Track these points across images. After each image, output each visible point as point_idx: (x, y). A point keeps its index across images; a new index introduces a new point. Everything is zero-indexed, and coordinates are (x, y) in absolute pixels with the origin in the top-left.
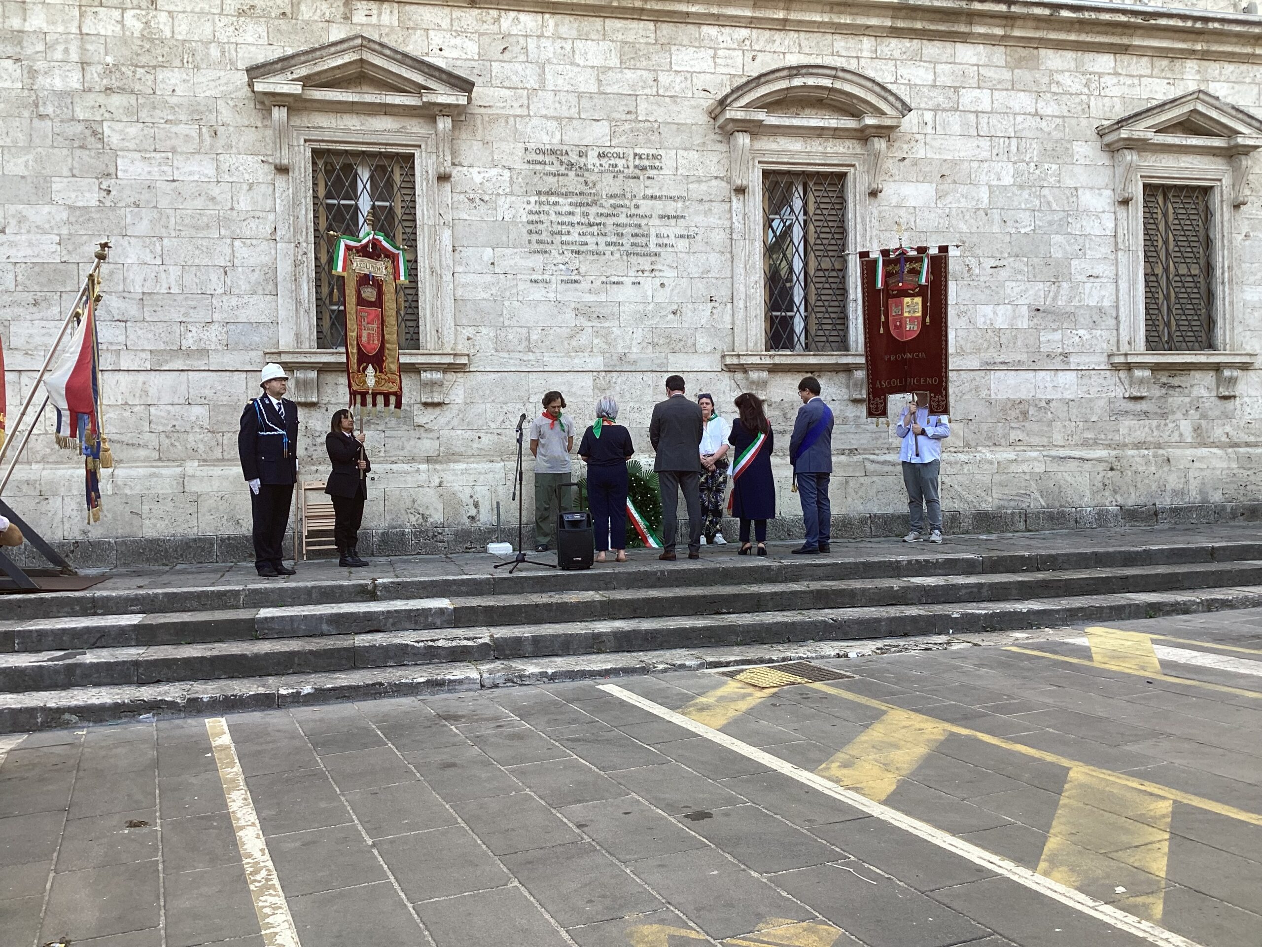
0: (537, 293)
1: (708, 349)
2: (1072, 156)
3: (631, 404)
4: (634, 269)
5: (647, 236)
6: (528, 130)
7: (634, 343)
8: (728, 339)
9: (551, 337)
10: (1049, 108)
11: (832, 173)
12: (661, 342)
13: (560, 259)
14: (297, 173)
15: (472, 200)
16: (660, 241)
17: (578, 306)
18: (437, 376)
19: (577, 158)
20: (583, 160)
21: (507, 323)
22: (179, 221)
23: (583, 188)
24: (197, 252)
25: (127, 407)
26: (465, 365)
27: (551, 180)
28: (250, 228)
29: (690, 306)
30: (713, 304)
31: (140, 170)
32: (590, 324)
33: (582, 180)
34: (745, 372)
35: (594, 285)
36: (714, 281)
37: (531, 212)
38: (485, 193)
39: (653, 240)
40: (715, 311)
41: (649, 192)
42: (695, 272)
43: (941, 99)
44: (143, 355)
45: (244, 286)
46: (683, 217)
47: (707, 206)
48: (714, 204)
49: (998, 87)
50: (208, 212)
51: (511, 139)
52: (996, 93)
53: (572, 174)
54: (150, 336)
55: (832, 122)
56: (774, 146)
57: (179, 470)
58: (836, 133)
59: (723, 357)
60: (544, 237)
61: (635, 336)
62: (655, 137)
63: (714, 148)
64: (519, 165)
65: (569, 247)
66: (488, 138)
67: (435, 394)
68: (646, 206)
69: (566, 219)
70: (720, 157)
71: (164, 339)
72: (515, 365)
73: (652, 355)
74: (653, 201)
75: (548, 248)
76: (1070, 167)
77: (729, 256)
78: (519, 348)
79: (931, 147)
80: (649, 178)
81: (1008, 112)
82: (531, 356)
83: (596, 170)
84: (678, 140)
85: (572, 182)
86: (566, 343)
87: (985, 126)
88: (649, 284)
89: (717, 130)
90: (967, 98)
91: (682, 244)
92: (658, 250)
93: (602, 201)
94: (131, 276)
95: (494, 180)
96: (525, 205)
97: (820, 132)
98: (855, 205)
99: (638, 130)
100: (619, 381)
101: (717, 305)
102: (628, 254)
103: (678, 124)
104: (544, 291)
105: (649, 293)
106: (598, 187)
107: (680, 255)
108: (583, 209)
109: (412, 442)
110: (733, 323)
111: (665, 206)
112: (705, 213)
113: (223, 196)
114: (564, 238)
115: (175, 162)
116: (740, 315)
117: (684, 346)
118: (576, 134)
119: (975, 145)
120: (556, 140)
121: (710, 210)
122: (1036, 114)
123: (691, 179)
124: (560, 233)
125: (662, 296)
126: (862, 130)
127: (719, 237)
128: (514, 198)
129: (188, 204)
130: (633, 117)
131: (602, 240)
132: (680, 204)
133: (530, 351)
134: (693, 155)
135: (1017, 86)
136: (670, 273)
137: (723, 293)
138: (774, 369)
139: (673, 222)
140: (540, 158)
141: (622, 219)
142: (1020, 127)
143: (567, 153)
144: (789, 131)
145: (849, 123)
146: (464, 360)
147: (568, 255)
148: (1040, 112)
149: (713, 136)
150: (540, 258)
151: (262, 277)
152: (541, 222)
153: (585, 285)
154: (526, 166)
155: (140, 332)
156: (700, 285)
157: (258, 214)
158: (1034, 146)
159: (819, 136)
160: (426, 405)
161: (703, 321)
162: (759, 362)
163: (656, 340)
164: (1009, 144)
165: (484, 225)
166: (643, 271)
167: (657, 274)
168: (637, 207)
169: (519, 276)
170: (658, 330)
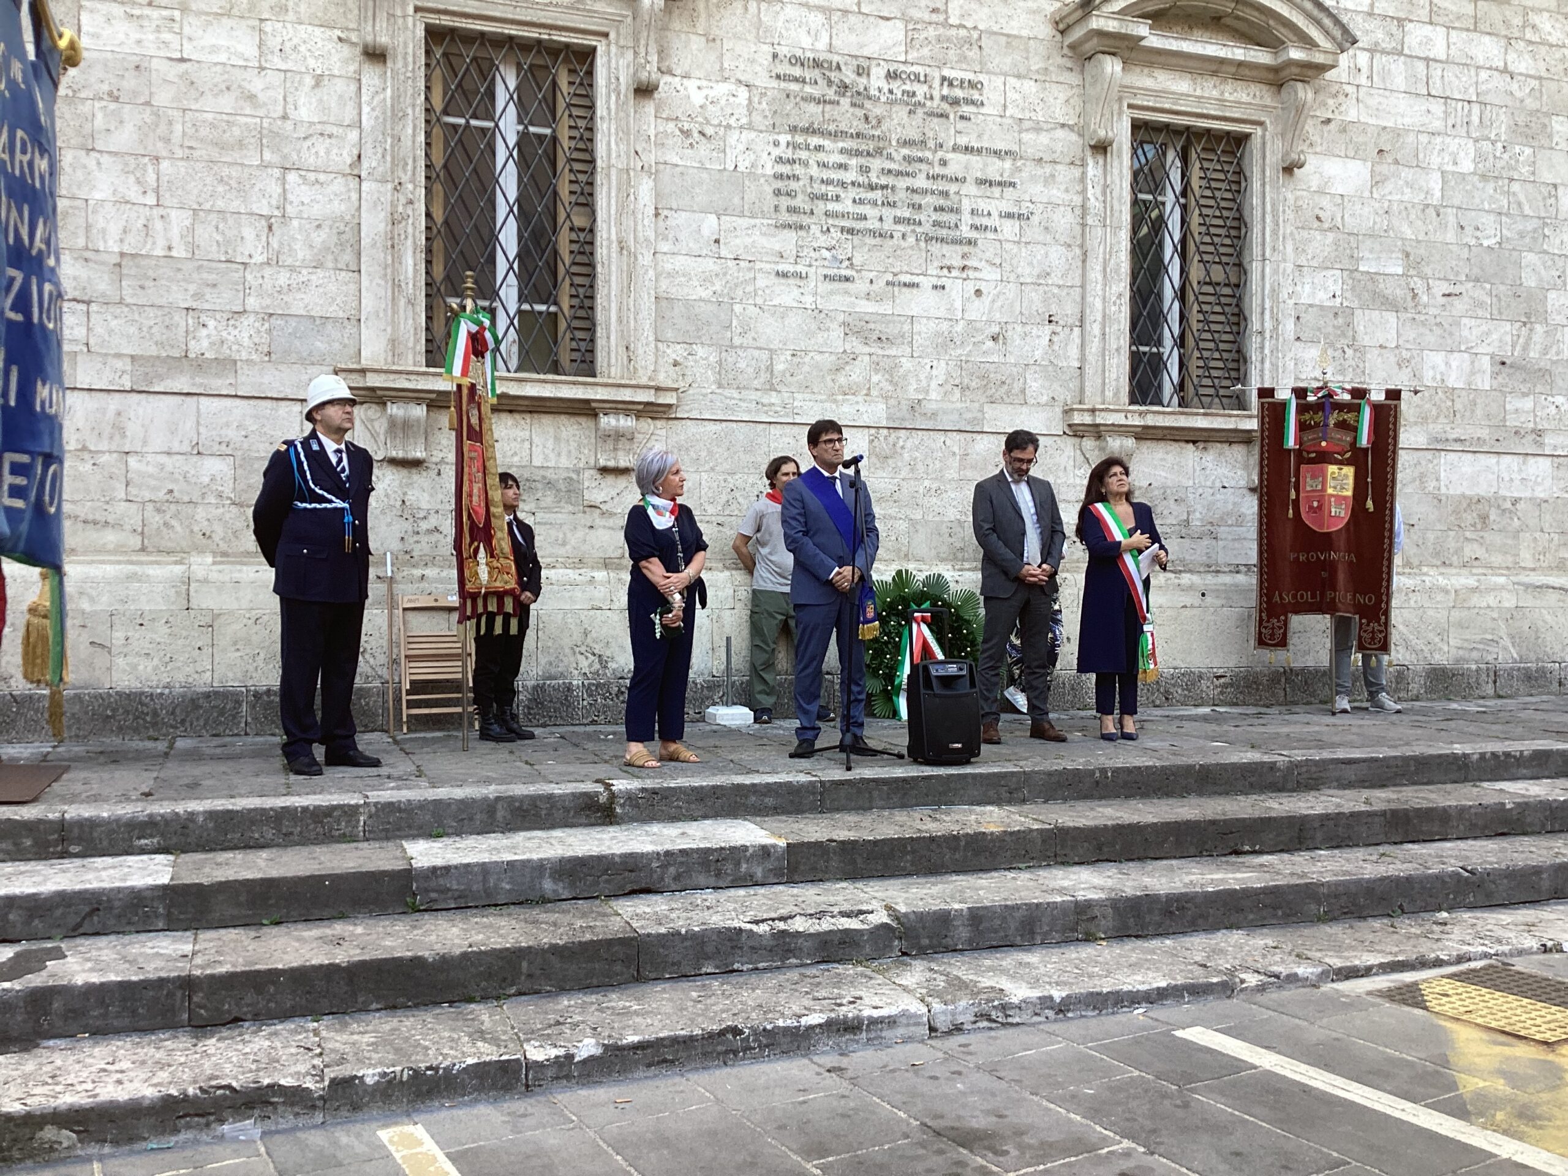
0: (786, 295)
1: (1044, 399)
2: (1550, 137)
3: (927, 483)
4: (936, 264)
5: (958, 211)
6: (780, 24)
7: (934, 384)
8: (1074, 385)
9: (806, 368)
10: (1522, 64)
11: (1228, 133)
12: (973, 384)
13: (823, 240)
14: (400, 64)
15: (687, 134)
16: (978, 221)
17: (850, 320)
18: (626, 423)
19: (853, 76)
20: (863, 80)
21: (737, 341)
22: (190, 131)
23: (862, 127)
24: (220, 189)
25: (86, 456)
26: (670, 406)
27: (813, 109)
28: (316, 153)
29: (1019, 328)
30: (1053, 327)
31: (121, 37)
32: (867, 350)
33: (860, 113)
34: (1099, 437)
35: (875, 287)
36: (1056, 290)
37: (780, 160)
38: (708, 122)
39: (967, 219)
40: (1055, 339)
41: (962, 141)
42: (1027, 273)
43: (1380, 35)
44: (119, 364)
45: (302, 253)
46: (1013, 185)
47: (1048, 169)
48: (1059, 167)
49: (1456, 25)
50: (243, 120)
51: (751, 37)
52: (1453, 33)
53: (845, 102)
54: (132, 330)
55: (1238, 52)
56: (1148, 83)
57: (178, 569)
58: (1240, 72)
59: (1068, 412)
60: (800, 201)
61: (934, 372)
62: (973, 54)
63: (1061, 79)
64: (763, 81)
65: (837, 222)
66: (715, 32)
67: (620, 454)
68: (957, 163)
69: (835, 175)
70: (1070, 93)
71: (158, 337)
72: (749, 411)
73: (959, 405)
74: (968, 157)
75: (806, 220)
76: (1548, 152)
77: (1078, 251)
78: (756, 383)
79: (1367, 107)
80: (962, 117)
81: (1468, 64)
82: (774, 398)
83: (883, 99)
84: (1008, 60)
85: (845, 115)
86: (828, 378)
87: (1438, 82)
88: (957, 288)
89: (1066, 51)
90: (1417, 36)
91: (1009, 229)
92: (974, 235)
93: (891, 150)
94: (101, 223)
95: (723, 102)
96: (771, 148)
97: (1215, 67)
98: (1263, 185)
99: (948, 40)
100: (909, 444)
101: (1059, 329)
102: (929, 239)
103: (1008, 36)
104: (796, 292)
105: (958, 304)
106: (884, 127)
107: (1007, 246)
108: (862, 161)
109: (580, 534)
110: (1083, 358)
111: (986, 165)
112: (1046, 181)
113: (270, 93)
114: (831, 206)
115: (187, 30)
116: (1094, 347)
117: (1008, 393)
118: (853, 38)
119: (1424, 108)
120: (822, 44)
121: (1053, 176)
122: (1505, 71)
123: (1027, 124)
124: (824, 197)
125: (977, 310)
126: (1275, 70)
127: (1064, 221)
128: (753, 135)
129: (209, 103)
130: (941, 18)
131: (888, 213)
132: (1008, 164)
133: (773, 389)
134: (1029, 87)
135: (1481, 26)
136: (992, 274)
137: (1068, 310)
138: (1145, 434)
139: (997, 191)
140: (797, 71)
141: (921, 182)
142: (1484, 87)
143: (839, 67)
144: (1174, 61)
145: (1261, 56)
146: (669, 399)
147: (835, 234)
148: (1511, 68)
149: (1060, 61)
150: (791, 235)
151: (335, 239)
152: (796, 178)
153: (860, 286)
154: (775, 83)
155: (114, 323)
156: (1034, 296)
157: (329, 129)
158: (1503, 117)
159: (1214, 73)
160: (605, 471)
161: (1038, 354)
162: (1123, 422)
163: (966, 381)
164: (1470, 111)
165: (705, 175)
166: (949, 268)
167: (971, 274)
168: (944, 163)
169: (758, 265)
170: (970, 365)
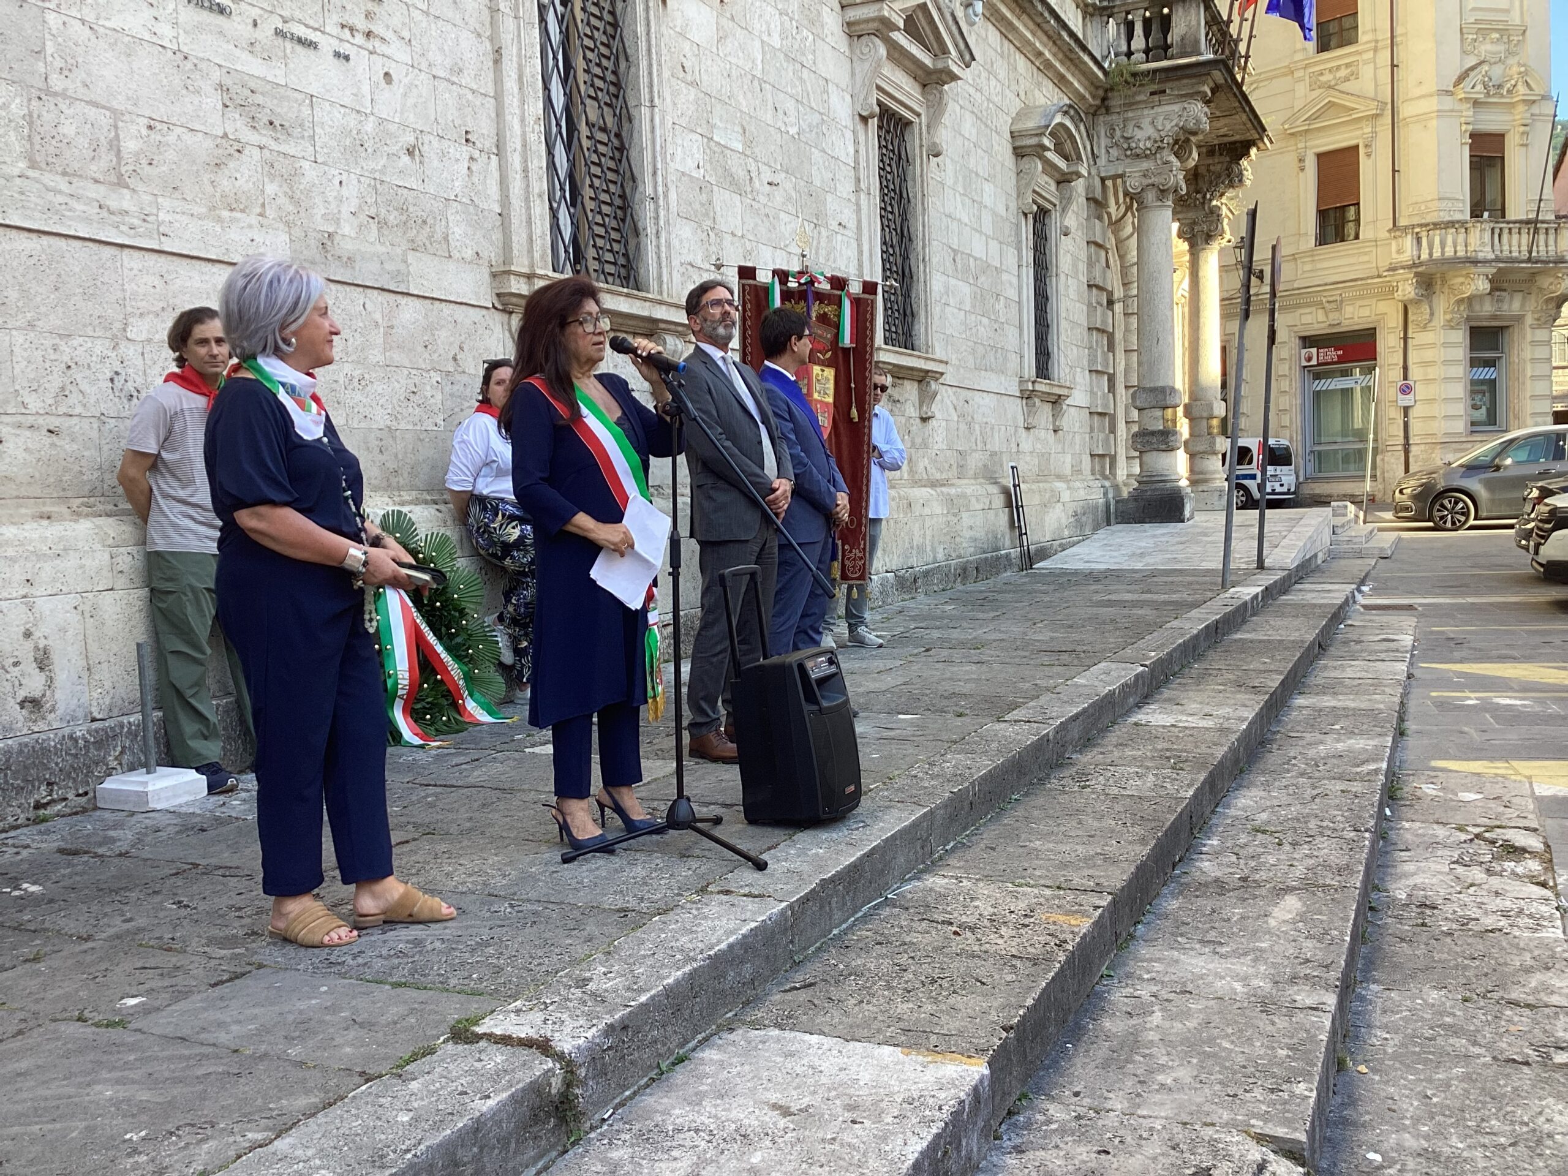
1: (469, 254)
2: (822, 26)
3: (348, 369)
4: (335, 18)
7: (345, 210)
8: (497, 237)
9: (171, 155)
12: (392, 219)
17: (228, 81)
21: (56, 83)
29: (435, 142)
30: (470, 149)
32: (256, 138)
35: (259, 33)
36: (470, 96)
40: (474, 168)
42: (440, 62)
59: (497, 275)
61: (345, 191)
72: (88, 220)
73: (378, 249)
76: (822, 44)
77: (489, 46)
78: (94, 169)
82: (123, 200)
86: (206, 179)
88: (363, 65)
98: (647, 10)
101: (476, 154)
105: (366, 90)
125: (389, 102)
133: (121, 183)
136: (399, 52)
137: (484, 129)
153: (240, 27)
156: (449, 100)
161: (457, 186)
163: (382, 213)
166: (352, 29)
167: (377, 45)
170: (386, 186)
